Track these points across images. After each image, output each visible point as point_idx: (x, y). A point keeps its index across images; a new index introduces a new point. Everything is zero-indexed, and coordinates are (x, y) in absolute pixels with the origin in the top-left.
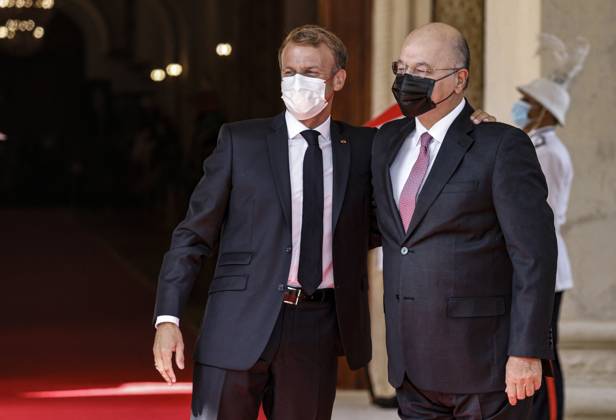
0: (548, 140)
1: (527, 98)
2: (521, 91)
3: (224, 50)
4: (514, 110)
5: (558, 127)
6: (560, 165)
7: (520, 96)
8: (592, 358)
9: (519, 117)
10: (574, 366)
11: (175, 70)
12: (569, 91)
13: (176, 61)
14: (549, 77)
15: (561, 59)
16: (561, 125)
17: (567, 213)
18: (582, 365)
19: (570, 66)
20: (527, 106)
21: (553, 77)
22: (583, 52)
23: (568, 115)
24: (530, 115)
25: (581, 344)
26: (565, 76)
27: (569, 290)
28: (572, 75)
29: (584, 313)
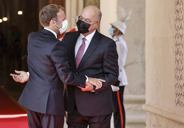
0: (119, 39)
1: (113, 27)
2: (111, 25)
3: (20, 13)
4: (109, 30)
5: (123, 35)
6: (123, 47)
7: (111, 26)
8: (134, 106)
9: (111, 32)
10: (128, 109)
11: (5, 19)
12: (126, 24)
13: (6, 17)
14: (120, 20)
15: (124, 15)
16: (124, 35)
17: (126, 62)
18: (131, 108)
19: (126, 17)
20: (114, 29)
21: (121, 20)
22: (130, 13)
23: (126, 32)
24: (114, 32)
25: (130, 102)
26: (125, 20)
27: (127, 85)
28: (127, 19)
29: (131, 92)
